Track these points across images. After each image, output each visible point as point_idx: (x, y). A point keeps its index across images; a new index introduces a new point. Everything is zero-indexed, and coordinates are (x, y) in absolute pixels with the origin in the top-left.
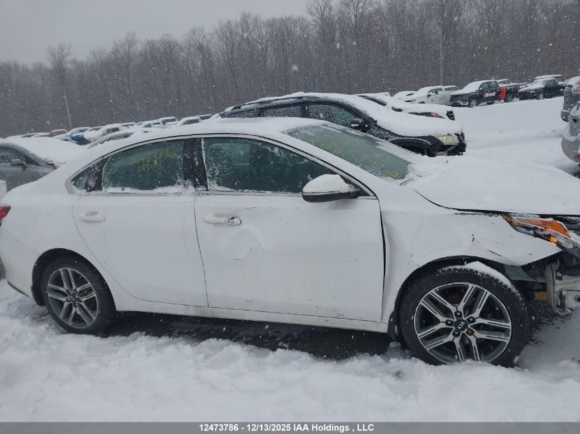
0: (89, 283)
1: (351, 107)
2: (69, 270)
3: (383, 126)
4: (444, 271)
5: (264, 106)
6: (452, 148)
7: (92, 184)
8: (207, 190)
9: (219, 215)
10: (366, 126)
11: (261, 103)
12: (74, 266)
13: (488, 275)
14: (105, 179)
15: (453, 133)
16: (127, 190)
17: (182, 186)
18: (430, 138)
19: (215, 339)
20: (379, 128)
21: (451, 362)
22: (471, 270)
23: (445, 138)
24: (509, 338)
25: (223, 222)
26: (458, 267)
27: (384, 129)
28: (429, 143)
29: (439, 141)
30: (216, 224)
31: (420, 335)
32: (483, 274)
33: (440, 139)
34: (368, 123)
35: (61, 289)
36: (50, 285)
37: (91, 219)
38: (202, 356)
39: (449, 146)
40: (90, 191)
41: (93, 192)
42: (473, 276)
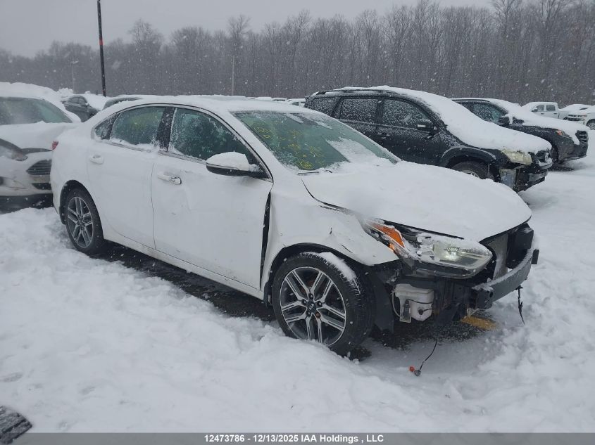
0: (90, 212)
1: (426, 107)
2: (80, 198)
3: (451, 131)
4: (303, 255)
5: (345, 94)
6: (520, 167)
7: (105, 134)
8: (167, 152)
9: (167, 174)
10: (435, 128)
11: (345, 91)
12: (82, 196)
13: (333, 266)
14: (113, 131)
15: (526, 151)
16: (123, 142)
17: (153, 145)
18: (496, 152)
19: (160, 278)
20: (448, 133)
21: (302, 338)
22: (322, 259)
23: (513, 155)
24: (344, 328)
25: (167, 179)
26: (314, 254)
27: (451, 135)
28: (494, 156)
29: (506, 158)
30: (165, 180)
31: (284, 308)
32: (329, 264)
33: (508, 155)
34: (438, 126)
35: (75, 213)
36: (69, 209)
37: (95, 161)
38: (139, 287)
39: (517, 165)
40: (103, 138)
41: (104, 140)
42: (321, 264)
